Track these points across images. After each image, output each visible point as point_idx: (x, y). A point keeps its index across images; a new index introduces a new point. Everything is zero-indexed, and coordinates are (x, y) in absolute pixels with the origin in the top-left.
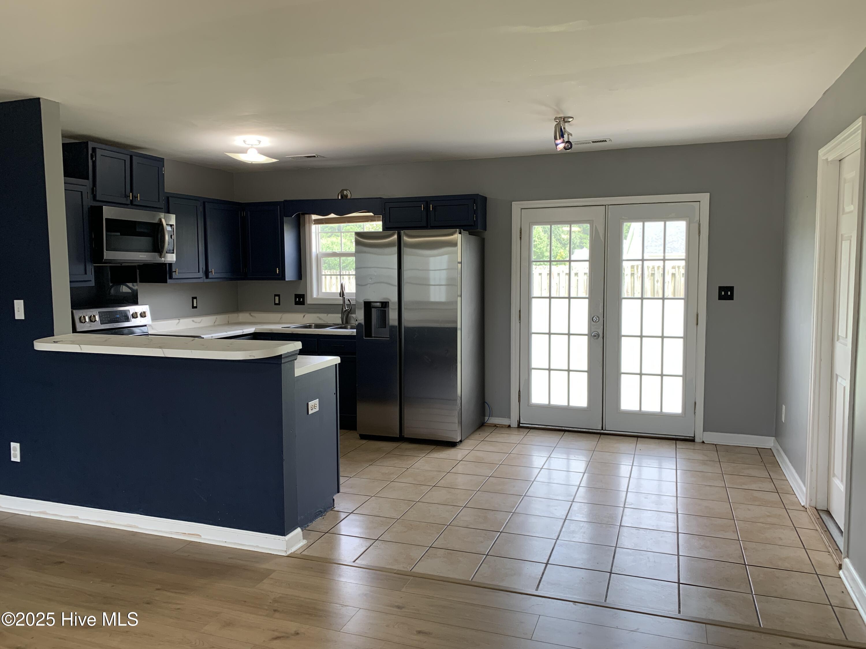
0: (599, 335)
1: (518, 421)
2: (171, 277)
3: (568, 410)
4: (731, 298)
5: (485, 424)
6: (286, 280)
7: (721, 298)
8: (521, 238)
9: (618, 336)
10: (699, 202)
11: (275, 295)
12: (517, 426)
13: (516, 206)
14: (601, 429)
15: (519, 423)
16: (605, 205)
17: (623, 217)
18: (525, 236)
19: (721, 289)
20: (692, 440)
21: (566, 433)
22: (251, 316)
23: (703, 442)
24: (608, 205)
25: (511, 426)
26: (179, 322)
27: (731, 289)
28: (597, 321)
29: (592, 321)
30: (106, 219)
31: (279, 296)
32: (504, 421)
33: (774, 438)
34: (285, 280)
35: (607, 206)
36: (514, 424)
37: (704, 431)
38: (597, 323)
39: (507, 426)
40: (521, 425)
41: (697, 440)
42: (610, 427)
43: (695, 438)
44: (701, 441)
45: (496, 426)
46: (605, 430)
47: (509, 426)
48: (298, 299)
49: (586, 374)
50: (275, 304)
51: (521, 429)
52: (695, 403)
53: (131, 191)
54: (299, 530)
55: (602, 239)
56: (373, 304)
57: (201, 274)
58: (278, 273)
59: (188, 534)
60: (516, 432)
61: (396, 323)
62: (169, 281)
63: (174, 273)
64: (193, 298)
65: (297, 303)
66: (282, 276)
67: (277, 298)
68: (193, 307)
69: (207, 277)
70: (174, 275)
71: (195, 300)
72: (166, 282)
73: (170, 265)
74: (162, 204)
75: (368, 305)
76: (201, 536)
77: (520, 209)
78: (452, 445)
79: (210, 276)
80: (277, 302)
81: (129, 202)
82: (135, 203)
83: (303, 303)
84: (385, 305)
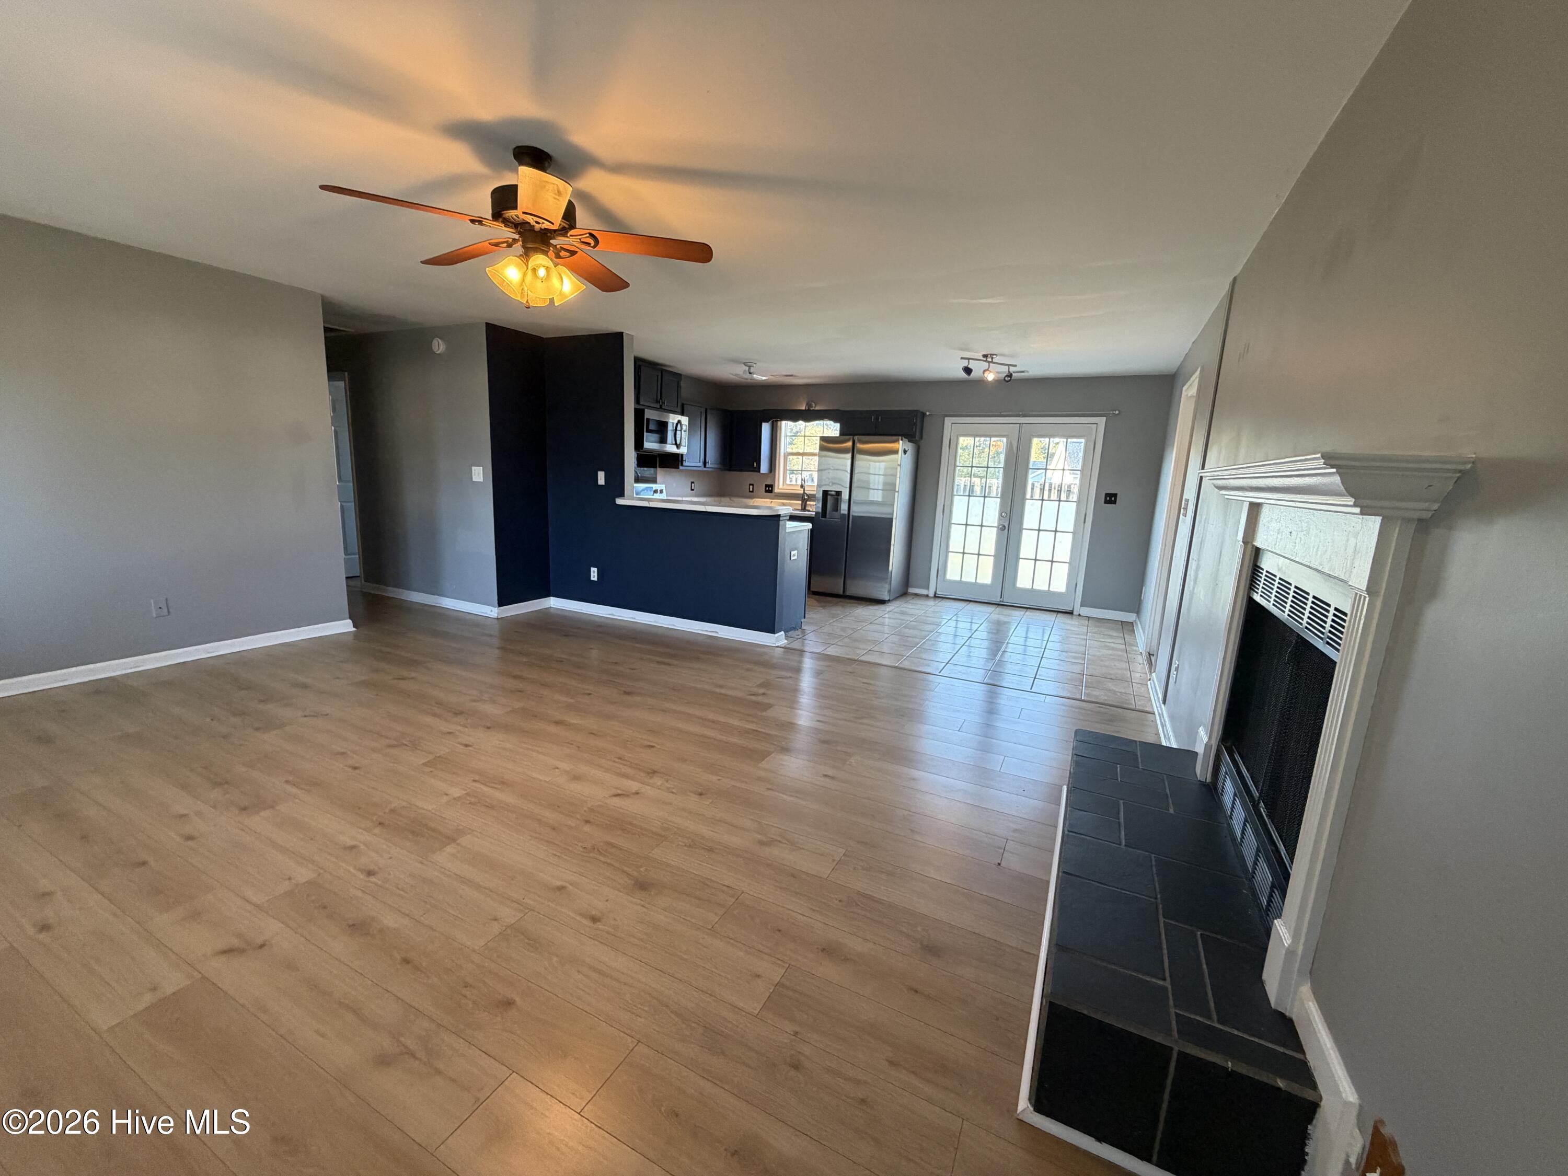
0: (1005, 528)
2: (682, 465)
3: (975, 585)
4: (1114, 502)
5: (908, 593)
6: (761, 472)
7: (1106, 502)
8: (949, 446)
9: (1020, 529)
10: (1095, 425)
11: (750, 485)
12: (933, 596)
13: (948, 421)
14: (1000, 601)
15: (935, 593)
17: (1033, 434)
18: (954, 445)
19: (1107, 495)
20: (1070, 613)
21: (972, 603)
22: (731, 500)
23: (1079, 615)
25: (929, 596)
27: (1115, 495)
28: (1005, 516)
29: (1001, 516)
30: (647, 419)
31: (753, 485)
32: (924, 592)
33: (1135, 614)
34: (759, 471)
35: (1021, 425)
36: (931, 594)
37: (1081, 606)
38: (1005, 518)
39: (926, 596)
40: (937, 595)
41: (1075, 613)
42: (1007, 600)
43: (1073, 612)
44: (1078, 614)
45: (917, 595)
46: (1003, 602)
48: (769, 488)
49: (992, 558)
50: (750, 492)
51: (937, 599)
52: (1077, 584)
53: (661, 398)
54: (782, 633)
55: (1015, 452)
56: (829, 492)
57: (701, 464)
58: (755, 466)
59: (710, 631)
60: (932, 599)
61: (846, 512)
62: (681, 468)
63: (684, 462)
64: (692, 483)
65: (766, 491)
66: (758, 469)
67: (751, 487)
68: (692, 490)
69: (705, 466)
70: (685, 464)
72: (679, 468)
73: (682, 455)
74: (679, 409)
75: (825, 493)
76: (718, 633)
77: (950, 424)
78: (882, 602)
79: (707, 466)
80: (751, 490)
81: (658, 407)
82: (663, 407)
83: (771, 491)
84: (839, 493)
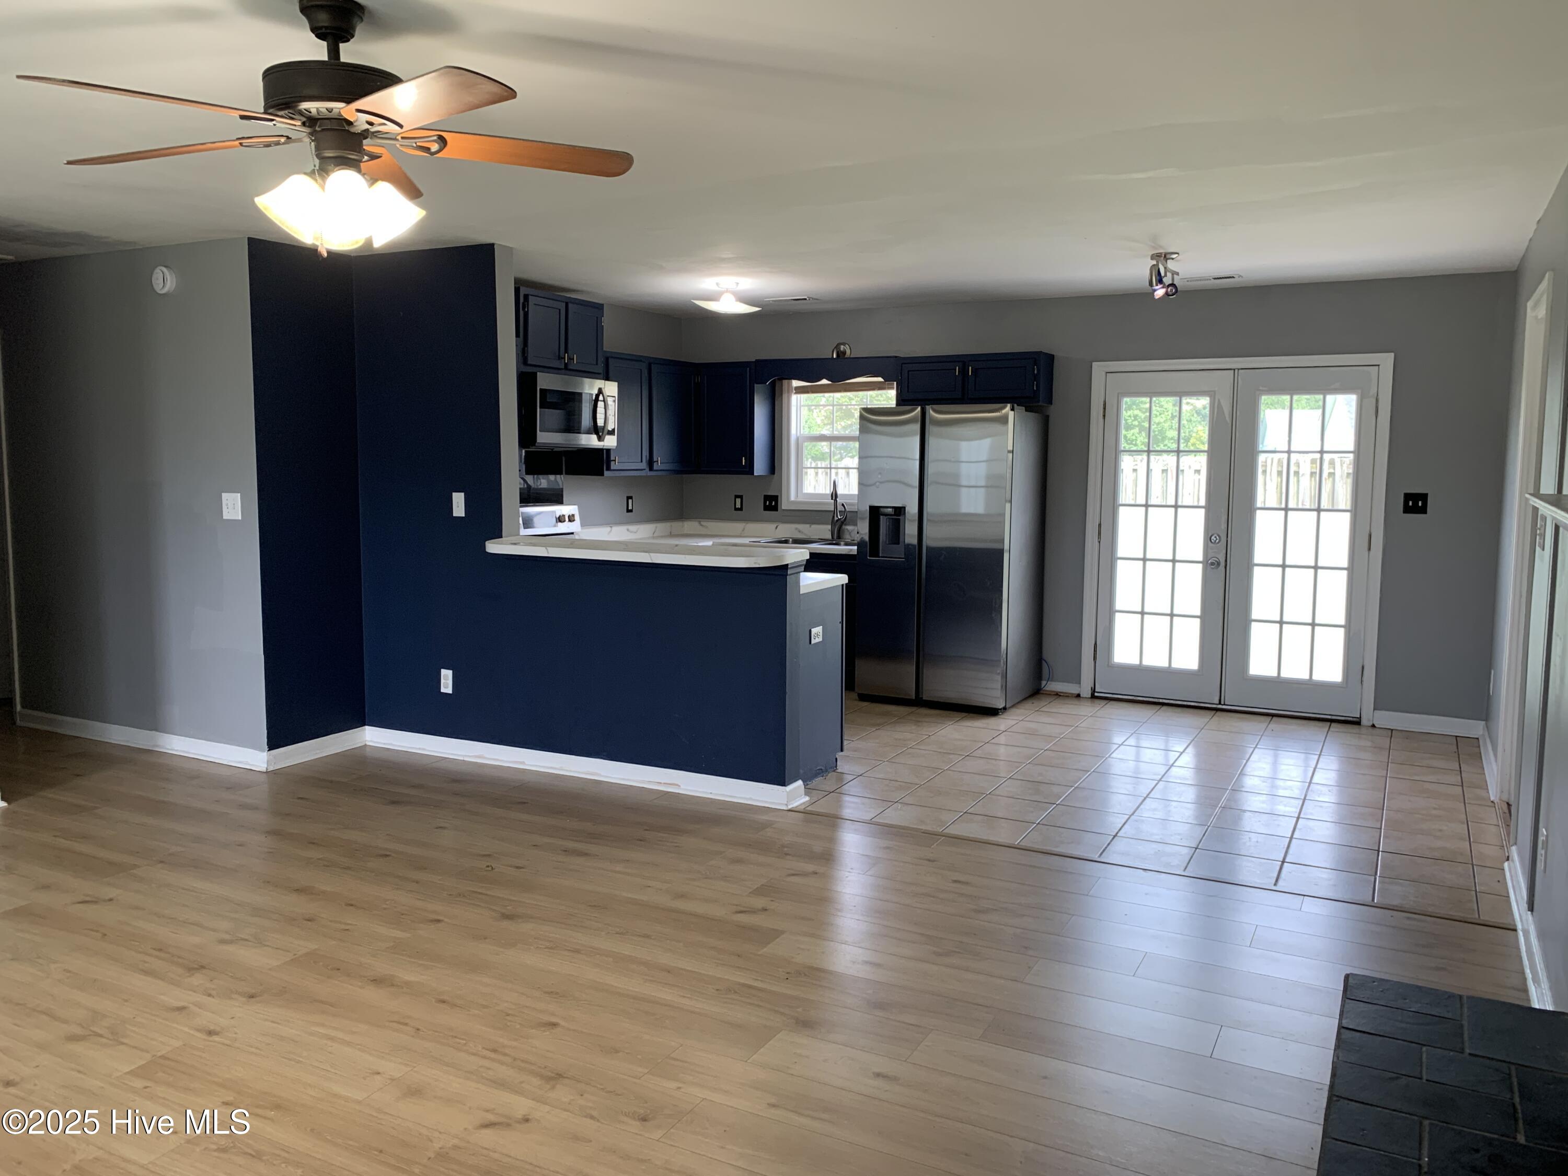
0: (1219, 564)
1: (1092, 688)
2: (609, 469)
3: (1169, 674)
4: (1423, 510)
5: (1042, 692)
6: (755, 474)
7: (1407, 510)
8: (1104, 416)
9: (1248, 565)
10: (1377, 367)
11: (736, 497)
12: (1090, 696)
13: (1098, 369)
14: (1218, 703)
15: (1093, 691)
16: (1234, 370)
17: (1261, 388)
18: (1110, 413)
19: (1408, 497)
20: (1357, 722)
21: (1164, 708)
22: (702, 525)
23: (1373, 726)
24: (1238, 369)
25: (1081, 696)
26: (611, 530)
27: (1424, 497)
28: (1217, 541)
29: (1209, 542)
30: (541, 390)
31: (741, 497)
32: (1072, 689)
33: (1479, 722)
34: (752, 474)
35: (1236, 371)
36: (1086, 693)
37: (1374, 709)
38: (1218, 545)
39: (1075, 696)
40: (1096, 694)
41: (1364, 722)
42: (1231, 699)
43: (1361, 720)
44: (1371, 724)
45: (1058, 695)
46: (1224, 705)
47: (1078, 696)
48: (769, 503)
49: (1198, 620)
50: (736, 509)
51: (1097, 701)
52: (1363, 668)
53: (566, 351)
54: (800, 783)
55: (1228, 419)
56: (882, 510)
57: (644, 465)
58: (744, 464)
59: (664, 783)
60: (1088, 703)
61: (915, 541)
62: (606, 473)
63: (612, 463)
64: (629, 498)
65: (767, 508)
66: (749, 469)
67: (738, 501)
68: (628, 511)
69: (651, 469)
70: (613, 466)
71: (630, 501)
72: (602, 474)
73: (608, 451)
74: (600, 368)
75: (875, 511)
76: (679, 786)
77: (1104, 374)
78: (993, 712)
79: (655, 467)
80: (738, 506)
81: (563, 367)
82: (570, 367)
83: (775, 508)
84: (900, 511)
